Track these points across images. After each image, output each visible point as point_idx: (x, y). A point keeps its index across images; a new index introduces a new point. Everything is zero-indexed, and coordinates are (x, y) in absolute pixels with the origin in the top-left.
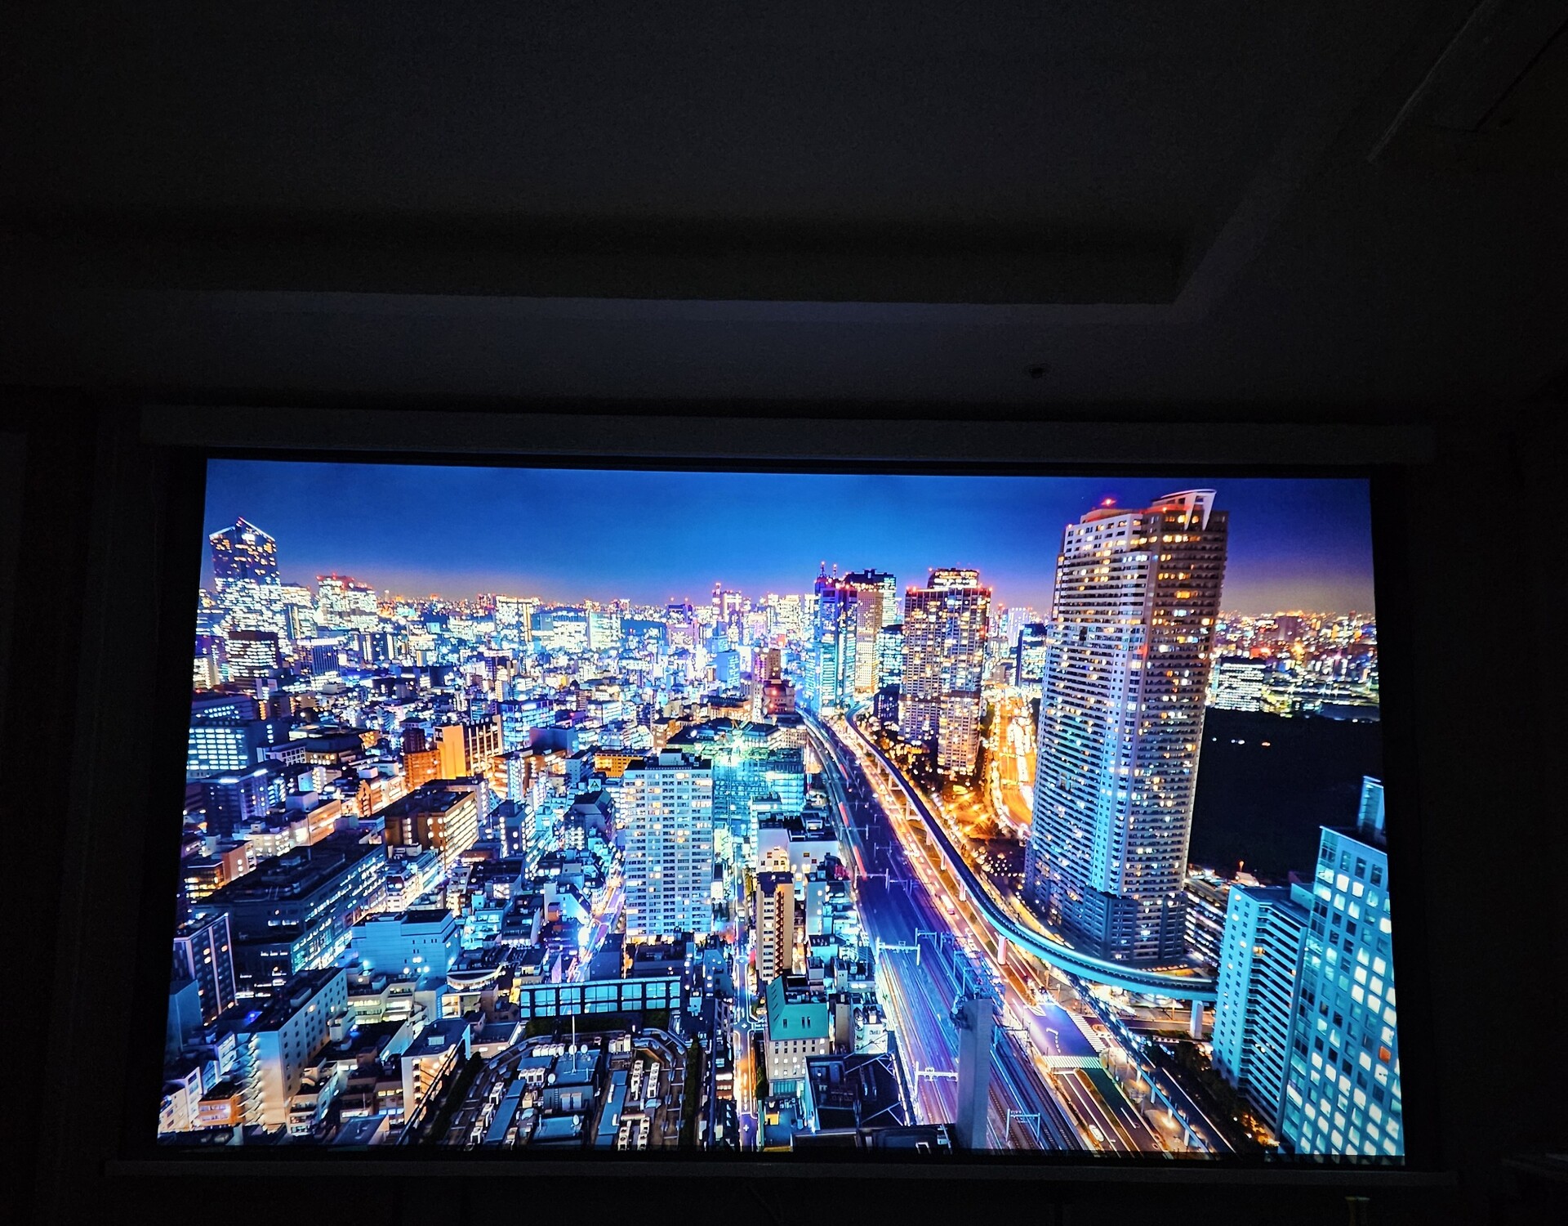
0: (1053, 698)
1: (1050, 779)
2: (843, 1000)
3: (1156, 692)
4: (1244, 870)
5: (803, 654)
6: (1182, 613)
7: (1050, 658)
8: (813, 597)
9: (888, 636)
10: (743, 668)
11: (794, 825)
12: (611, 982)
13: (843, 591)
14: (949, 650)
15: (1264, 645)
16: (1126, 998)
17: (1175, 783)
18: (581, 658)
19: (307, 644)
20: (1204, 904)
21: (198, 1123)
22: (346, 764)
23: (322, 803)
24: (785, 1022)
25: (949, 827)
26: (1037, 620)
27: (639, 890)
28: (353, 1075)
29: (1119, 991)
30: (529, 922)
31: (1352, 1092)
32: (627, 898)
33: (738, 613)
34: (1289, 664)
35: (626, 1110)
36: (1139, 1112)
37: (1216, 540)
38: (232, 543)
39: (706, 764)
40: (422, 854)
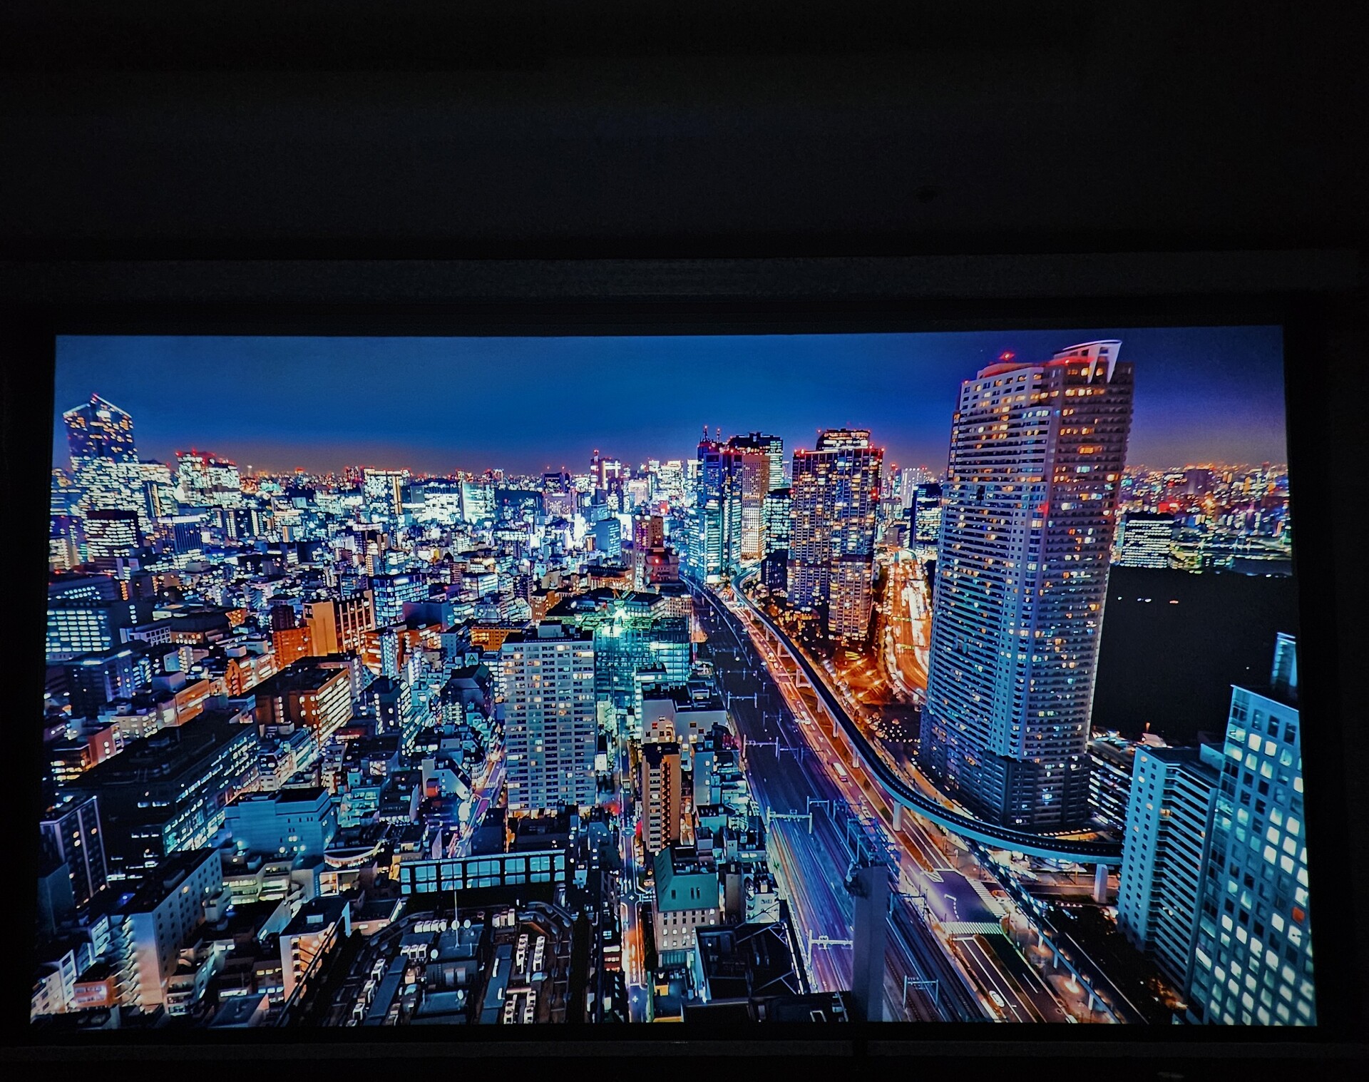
0: (948, 560)
1: (946, 642)
2: (733, 869)
3: (1057, 551)
4: (1151, 731)
5: (687, 521)
6: (1085, 469)
7: (945, 519)
8: (696, 462)
9: (775, 500)
10: (623, 536)
11: (680, 695)
12: (494, 856)
13: (727, 455)
14: (839, 512)
15: (1173, 500)
16: (1028, 863)
17: (1080, 645)
18: (453, 530)
19: (167, 521)
20: (1108, 766)
21: (74, 1005)
22: (213, 643)
23: (189, 683)
24: (674, 893)
25: (841, 694)
26: (932, 480)
27: (521, 764)
28: (230, 955)
29: (1019, 855)
30: (408, 798)
31: (1263, 954)
32: (508, 772)
33: (617, 480)
34: (1198, 519)
35: (512, 984)
36: (1041, 977)
37: (1121, 393)
38: (87, 420)
39: (587, 636)
40: (295, 732)
